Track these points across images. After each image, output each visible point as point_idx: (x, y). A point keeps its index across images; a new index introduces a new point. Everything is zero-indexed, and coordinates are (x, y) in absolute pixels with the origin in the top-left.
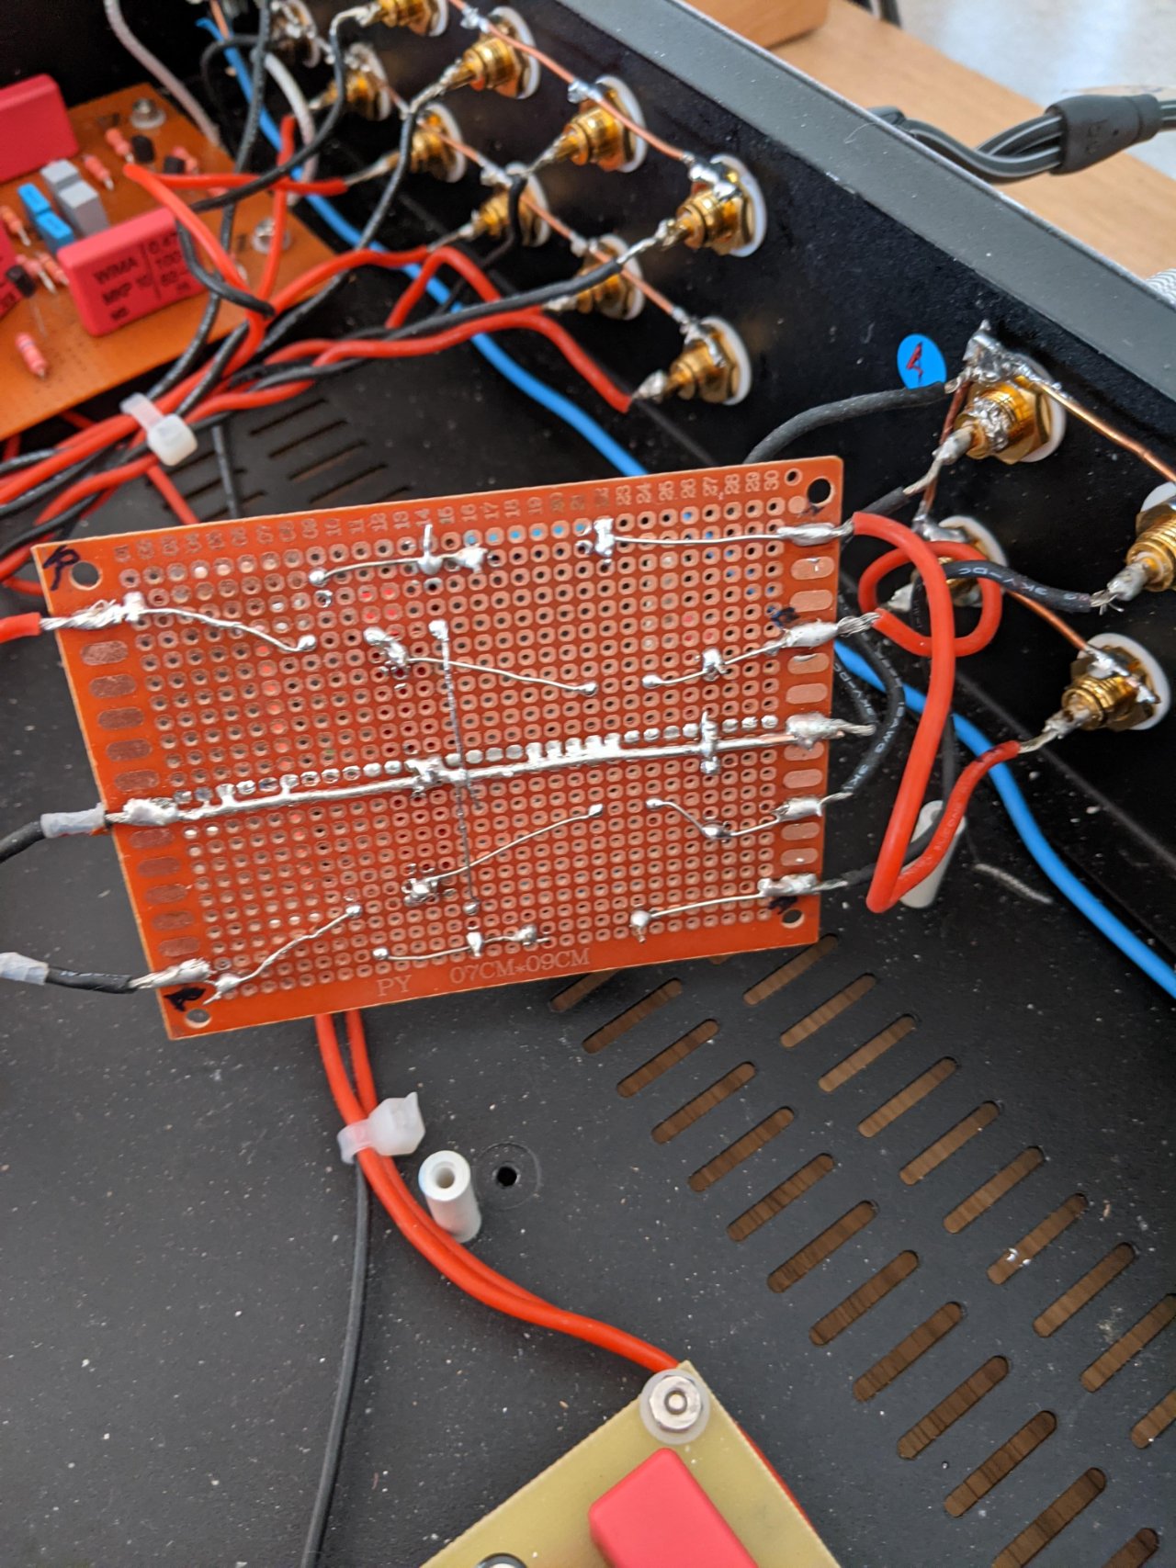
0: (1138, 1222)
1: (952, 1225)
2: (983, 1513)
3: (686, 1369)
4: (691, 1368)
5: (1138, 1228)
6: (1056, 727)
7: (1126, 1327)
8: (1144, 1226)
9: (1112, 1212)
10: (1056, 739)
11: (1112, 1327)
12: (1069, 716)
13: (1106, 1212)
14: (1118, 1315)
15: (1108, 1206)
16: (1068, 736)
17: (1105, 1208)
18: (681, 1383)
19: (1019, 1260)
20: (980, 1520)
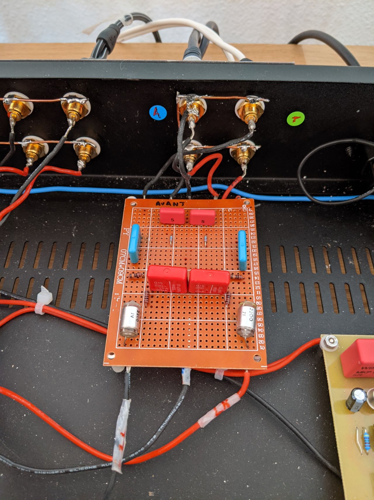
0: (334, 242)
1: (314, 271)
2: (372, 309)
3: (323, 336)
4: (323, 335)
5: (336, 243)
6: (244, 168)
7: (352, 259)
8: (336, 242)
9: (330, 244)
10: (247, 170)
11: (351, 261)
12: (244, 163)
13: (329, 245)
14: (349, 259)
15: (328, 244)
16: (248, 167)
17: (328, 245)
18: (329, 337)
19: (328, 266)
20: (373, 310)
